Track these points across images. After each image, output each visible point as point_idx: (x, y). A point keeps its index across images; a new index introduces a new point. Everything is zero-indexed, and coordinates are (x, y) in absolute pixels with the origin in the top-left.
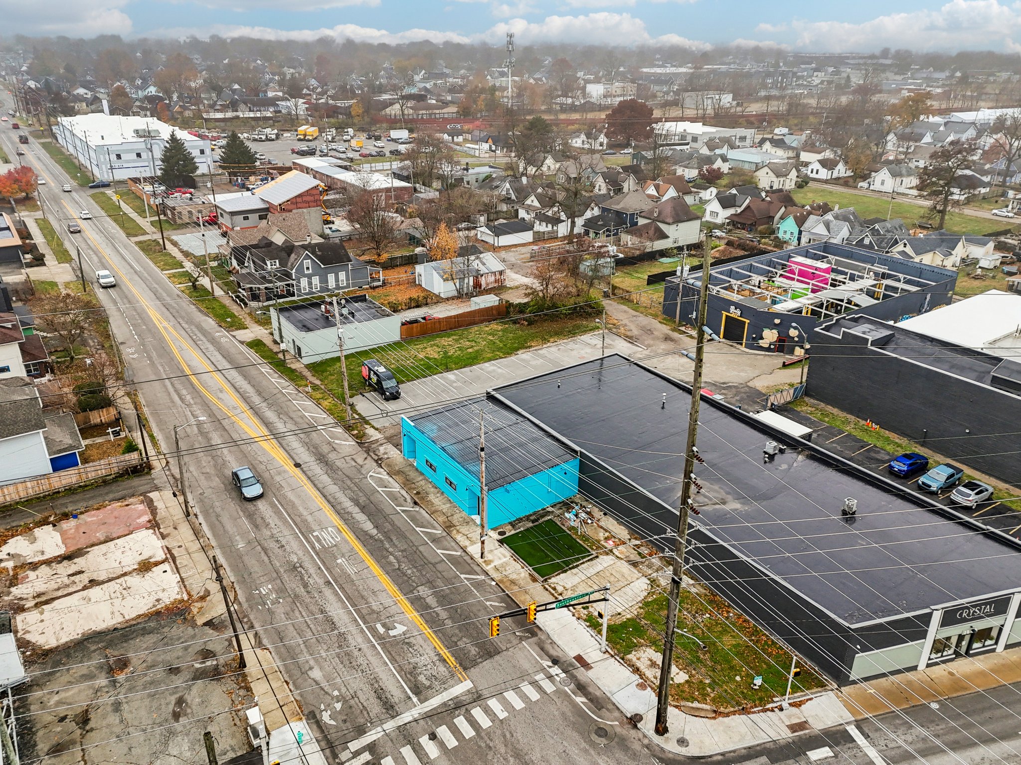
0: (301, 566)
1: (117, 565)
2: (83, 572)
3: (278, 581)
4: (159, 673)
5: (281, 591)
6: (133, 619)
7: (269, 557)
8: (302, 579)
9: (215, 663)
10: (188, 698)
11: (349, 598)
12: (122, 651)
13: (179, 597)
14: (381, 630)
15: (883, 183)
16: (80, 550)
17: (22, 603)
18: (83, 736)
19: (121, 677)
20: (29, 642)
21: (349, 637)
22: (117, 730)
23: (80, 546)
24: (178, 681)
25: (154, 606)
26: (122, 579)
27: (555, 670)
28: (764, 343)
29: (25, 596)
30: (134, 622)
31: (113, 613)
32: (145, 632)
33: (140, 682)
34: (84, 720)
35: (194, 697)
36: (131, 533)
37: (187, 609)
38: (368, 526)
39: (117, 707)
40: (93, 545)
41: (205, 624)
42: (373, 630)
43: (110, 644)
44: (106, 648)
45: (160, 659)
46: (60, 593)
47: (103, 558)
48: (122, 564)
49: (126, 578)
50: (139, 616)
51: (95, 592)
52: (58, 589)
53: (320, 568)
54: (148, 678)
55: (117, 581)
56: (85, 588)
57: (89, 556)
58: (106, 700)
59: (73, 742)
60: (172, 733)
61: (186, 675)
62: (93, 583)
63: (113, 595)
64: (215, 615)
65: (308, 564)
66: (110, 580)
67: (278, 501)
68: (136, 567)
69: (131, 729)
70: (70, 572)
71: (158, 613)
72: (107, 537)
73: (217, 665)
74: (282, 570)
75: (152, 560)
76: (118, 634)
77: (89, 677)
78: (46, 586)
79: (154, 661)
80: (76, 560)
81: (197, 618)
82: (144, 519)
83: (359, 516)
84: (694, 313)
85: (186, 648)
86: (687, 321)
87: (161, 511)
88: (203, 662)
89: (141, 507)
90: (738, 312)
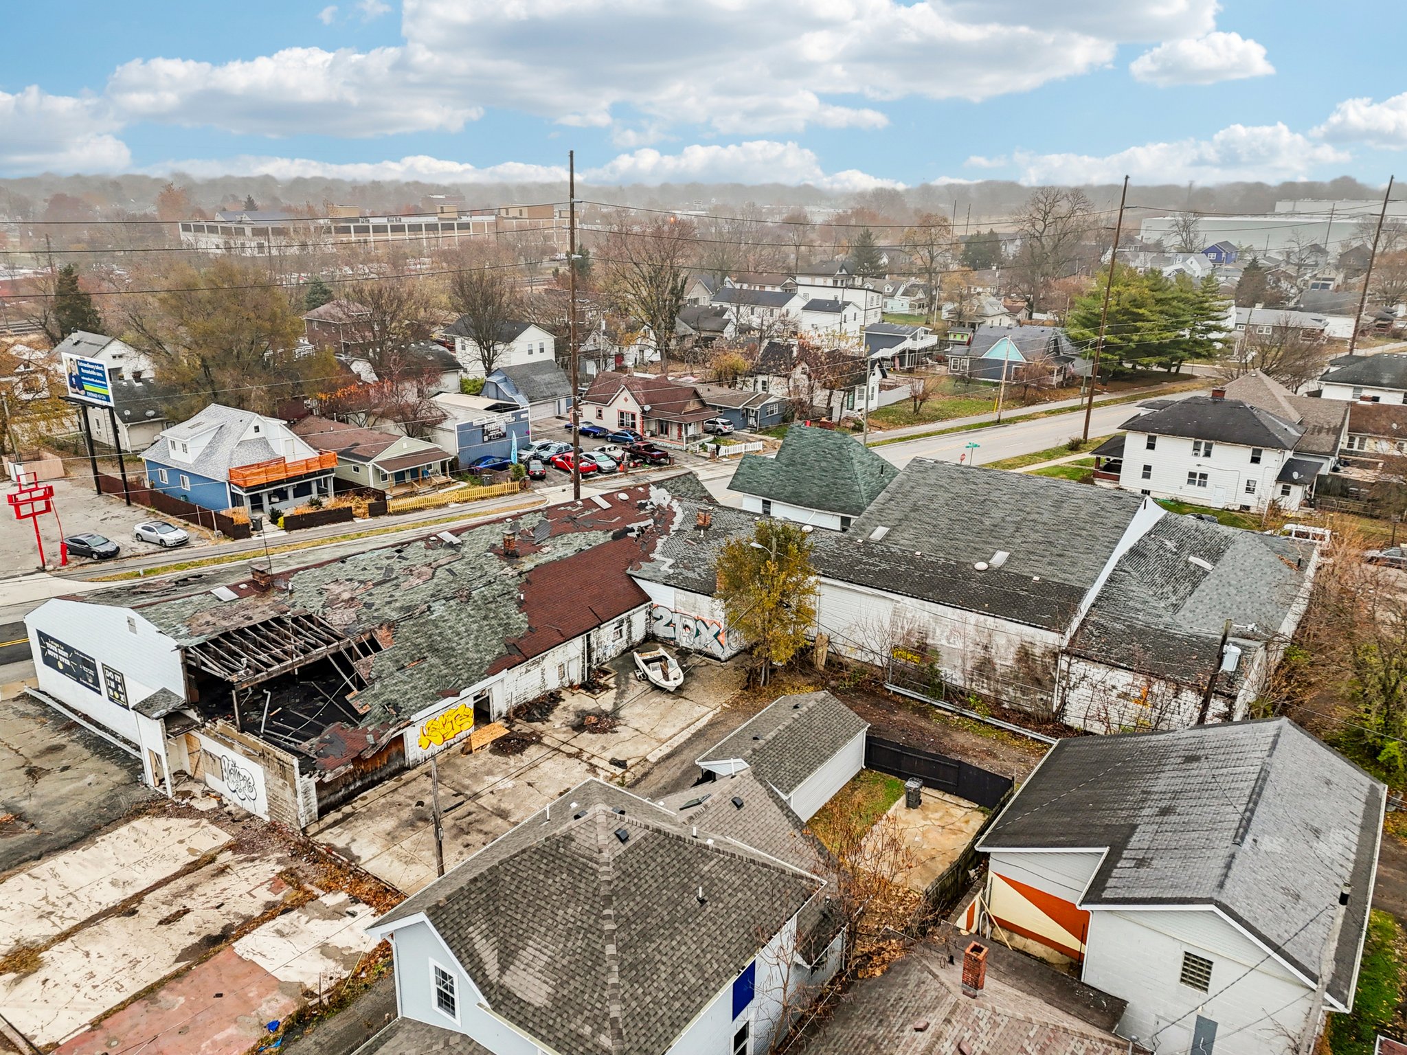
1: (96, 949)
2: (161, 923)
6: (10, 876)
12: (12, 840)
16: (202, 961)
17: (242, 856)
18: (28, 763)
20: (180, 816)
23: (206, 965)
26: (66, 928)
29: (246, 865)
31: (56, 875)
34: (35, 773)
36: (96, 1024)
40: (177, 976)
43: (36, 841)
44: (43, 836)
46: (182, 883)
47: (134, 953)
48: (80, 954)
49: (57, 931)
51: (114, 897)
52: (191, 888)
55: (72, 923)
56: (137, 898)
57: (170, 955)
59: (38, 756)
62: (127, 909)
63: (70, 899)
66: (92, 920)
68: (45, 955)
70: (188, 917)
72: (154, 1001)
75: (11, 976)
76: (35, 853)
77: (49, 805)
78: (220, 886)
80: (192, 940)
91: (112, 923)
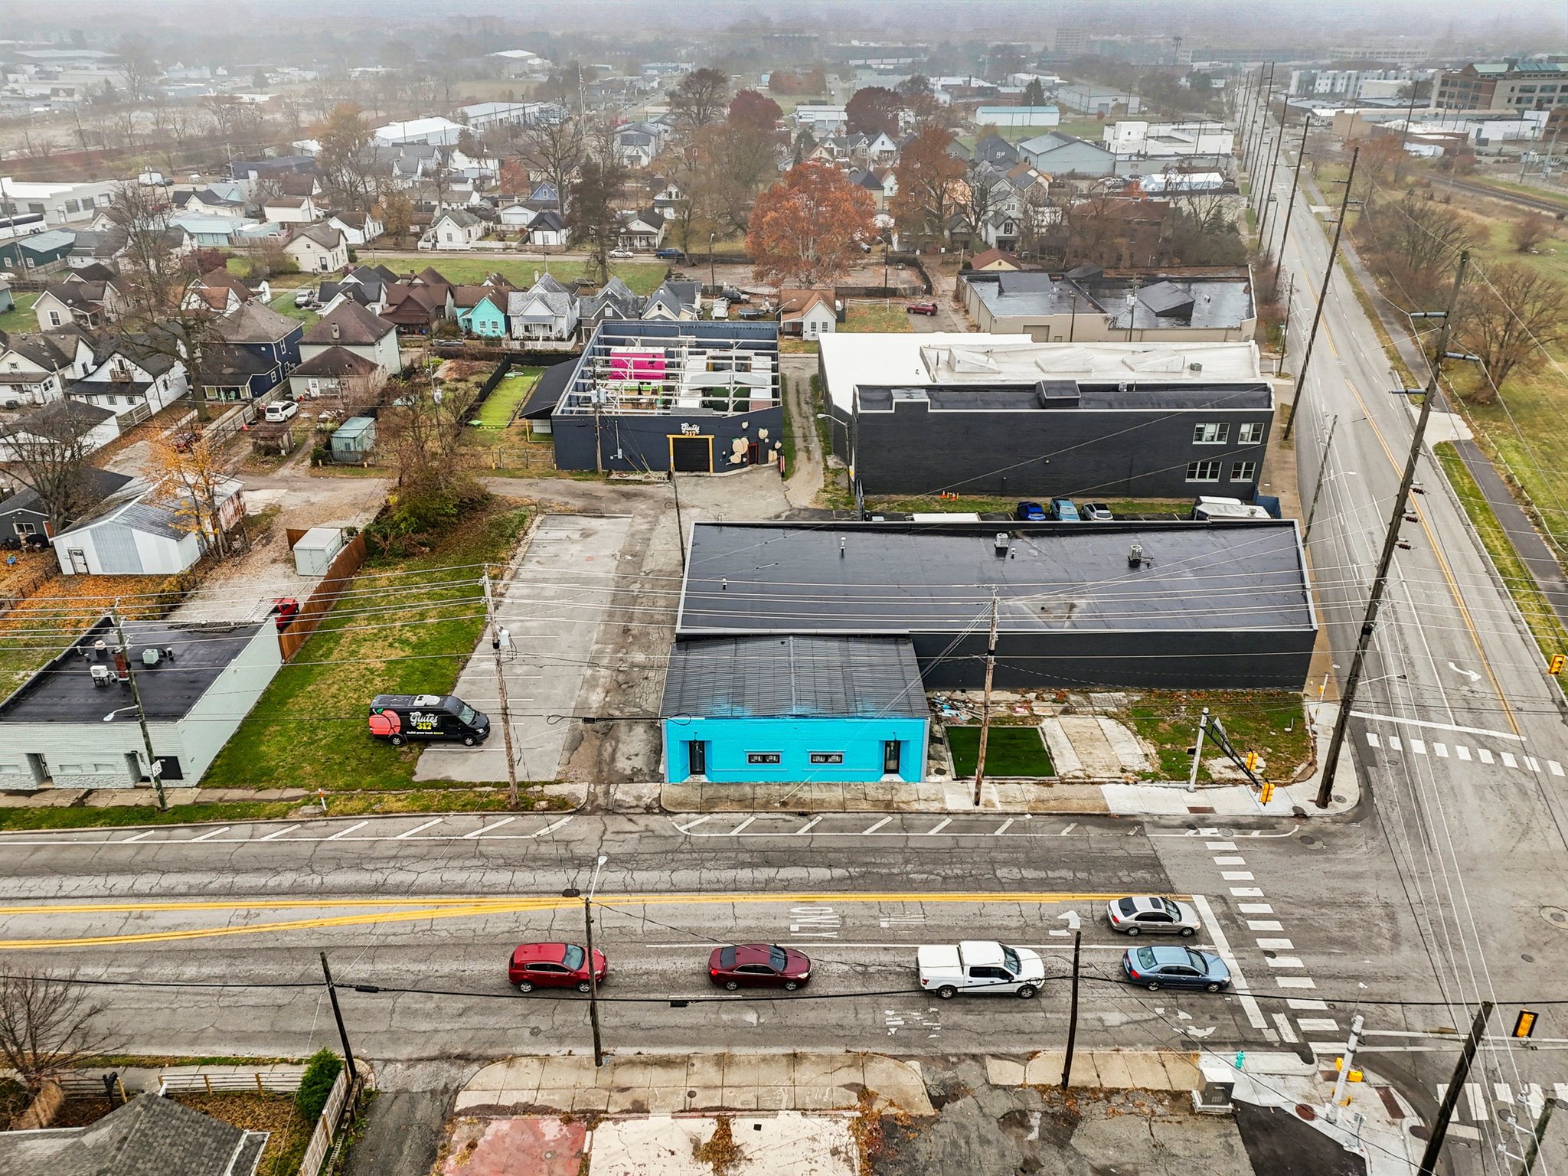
0: (867, 966)
5: (910, 1004)
8: (898, 974)
9: (1038, 1115)
10: (1099, 1162)
13: (845, 1123)
14: (1064, 933)
15: (450, 238)
21: (1058, 966)
24: (1057, 1166)
25: (848, 1160)
27: (1206, 832)
28: (735, 459)
35: (1102, 1156)
36: (583, 1157)
37: (886, 1120)
38: (821, 873)
41: (938, 1105)
42: (1058, 942)
53: (885, 949)
61: (1048, 1155)
64: (922, 1090)
65: (869, 958)
67: (655, 943)
68: (710, 1165)
71: (873, 1159)
73: (1045, 1113)
74: (859, 989)
75: (705, 1140)
81: (915, 1113)
82: (551, 1128)
83: (786, 873)
84: (620, 451)
85: (984, 1141)
86: (610, 466)
87: (542, 1099)
88: (1030, 1129)
89: (500, 1126)
90: (696, 429)
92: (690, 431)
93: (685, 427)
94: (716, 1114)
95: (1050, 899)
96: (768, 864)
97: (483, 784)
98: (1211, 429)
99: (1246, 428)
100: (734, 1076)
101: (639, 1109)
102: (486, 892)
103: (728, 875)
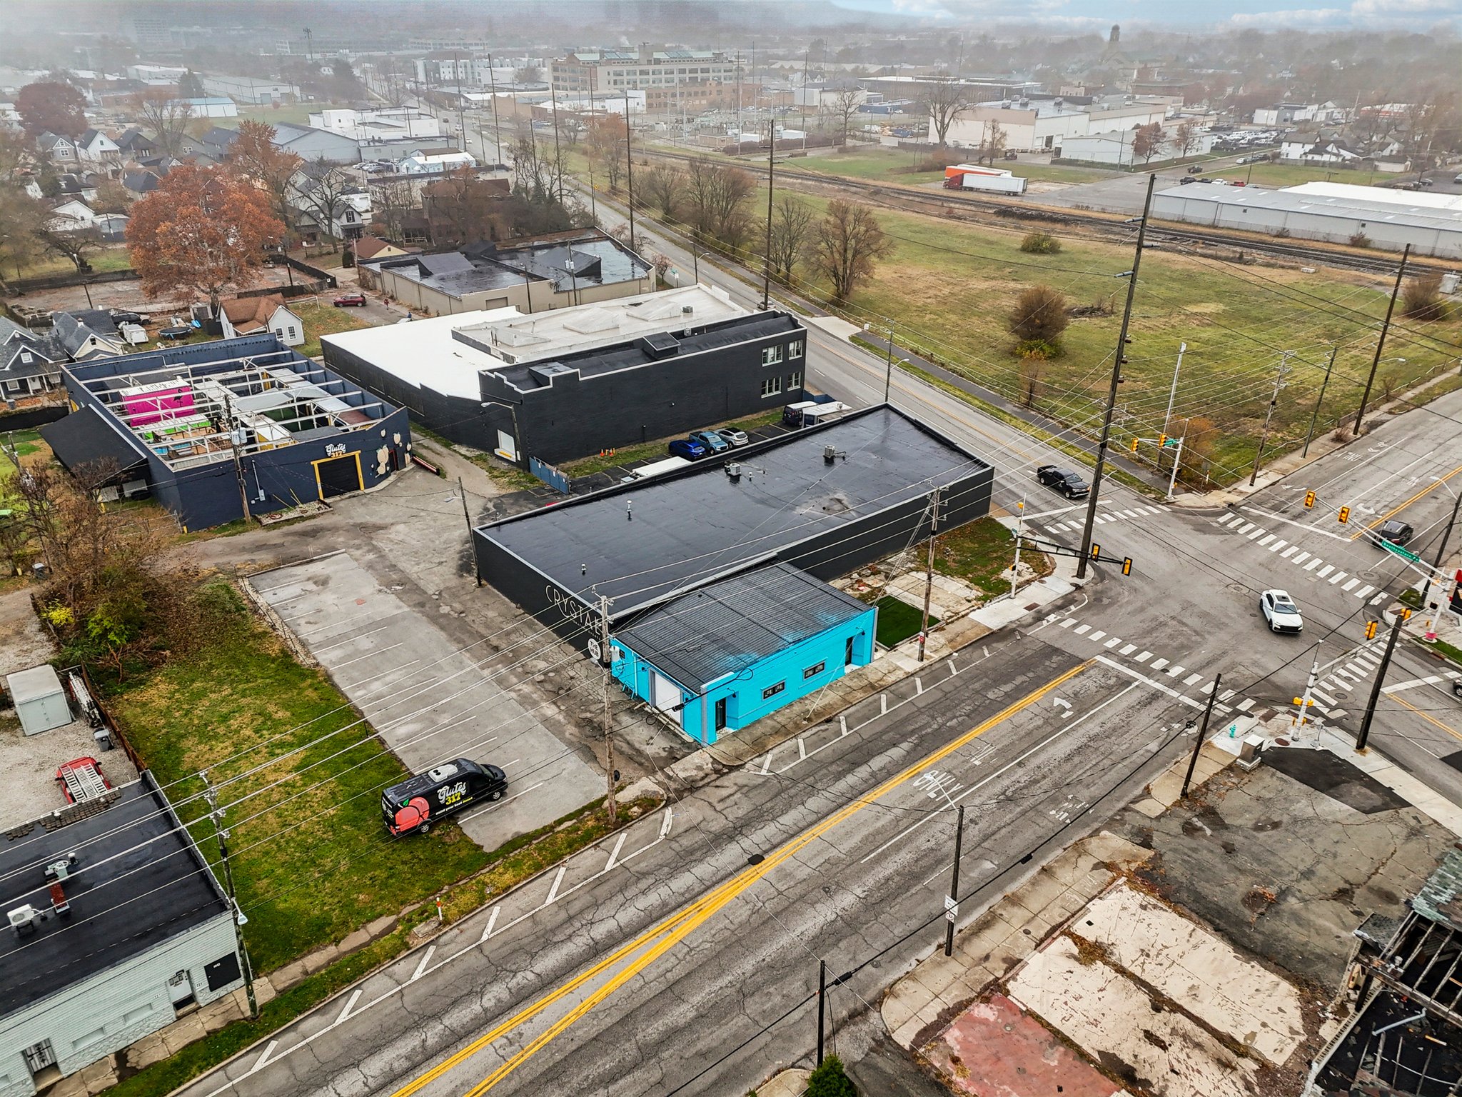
0: (1004, 793)
1: (1109, 994)
2: (1146, 1032)
3: (1040, 807)
4: (1242, 860)
5: (1054, 801)
6: (1191, 919)
7: (999, 829)
8: (1024, 787)
9: (1195, 819)
10: (1250, 824)
11: (1036, 744)
12: (1241, 907)
13: (1126, 888)
14: (1069, 714)
16: (1101, 1070)
17: (1253, 1079)
18: (1358, 886)
19: (1272, 891)
20: (1305, 1016)
21: (1092, 733)
22: (1329, 861)
23: (1096, 1073)
24: (1238, 839)
25: (1155, 907)
26: (1132, 969)
27: (1051, 619)
28: (381, 470)
29: (1240, 1084)
30: (1194, 915)
31: (1196, 947)
32: (1199, 897)
33: (1266, 870)
34: (1343, 895)
35: (1247, 820)
36: (1030, 1013)
37: (1140, 872)
38: (896, 753)
39: (1308, 874)
40: (1082, 1055)
41: (1149, 846)
42: (1071, 720)
43: (1241, 923)
44: (1249, 925)
45: (1225, 867)
46: (1204, 1037)
47: (1106, 1020)
48: (1102, 985)
49: (1126, 964)
50: (1181, 915)
51: (1174, 989)
52: (1198, 1046)
53: (998, 777)
54: (1255, 866)
55: (1138, 972)
56: (1176, 1008)
57: (1108, 1046)
58: (1306, 887)
59: (1370, 889)
60: (1295, 820)
61: (1227, 836)
62: (1159, 1002)
63: (1167, 963)
64: (1130, 844)
65: (998, 788)
66: (1142, 984)
67: (863, 857)
68: (1099, 963)
69: (1319, 851)
70: (1157, 1050)
71: (1164, 898)
72: (1052, 1045)
73: (1197, 816)
74: (1018, 809)
75: (1075, 951)
76: (1222, 925)
77: (1296, 917)
78: (1203, 1068)
79: (1230, 871)
80: (1127, 1059)
81: (1146, 859)
82: (983, 1011)
83: (877, 763)
84: (261, 493)
85: (1195, 850)
86: (258, 509)
87: (949, 1000)
88: (1201, 829)
89: (953, 1036)
90: (342, 448)
91: (1144, 998)
92: (336, 452)
93: (330, 449)
94: (1058, 932)
95: (1036, 696)
96: (855, 765)
97: (560, 822)
98: (771, 352)
99: (791, 346)
100: (1034, 904)
101: (1013, 964)
102: (690, 897)
103: (842, 786)
